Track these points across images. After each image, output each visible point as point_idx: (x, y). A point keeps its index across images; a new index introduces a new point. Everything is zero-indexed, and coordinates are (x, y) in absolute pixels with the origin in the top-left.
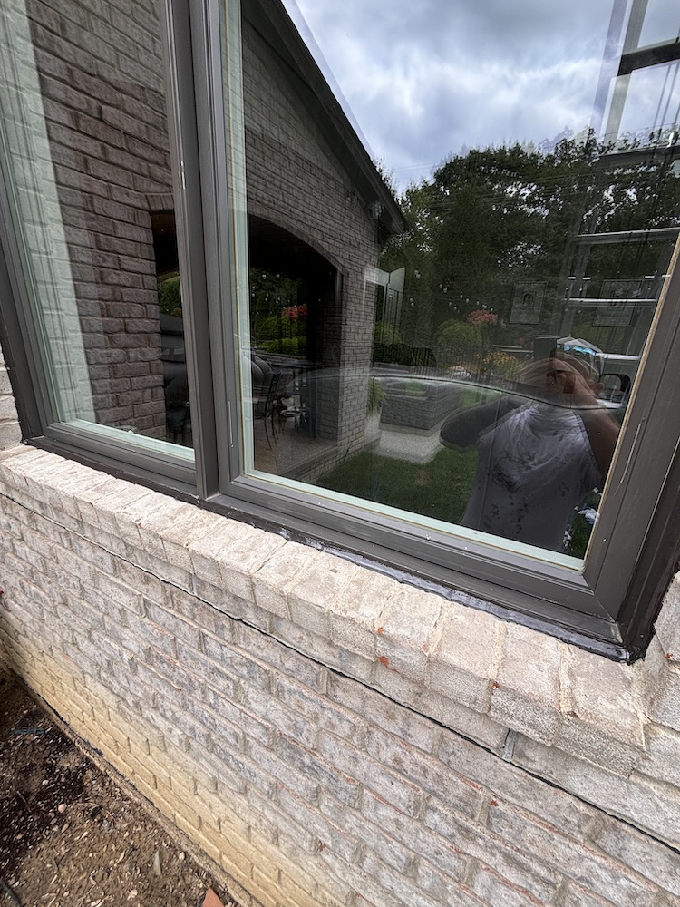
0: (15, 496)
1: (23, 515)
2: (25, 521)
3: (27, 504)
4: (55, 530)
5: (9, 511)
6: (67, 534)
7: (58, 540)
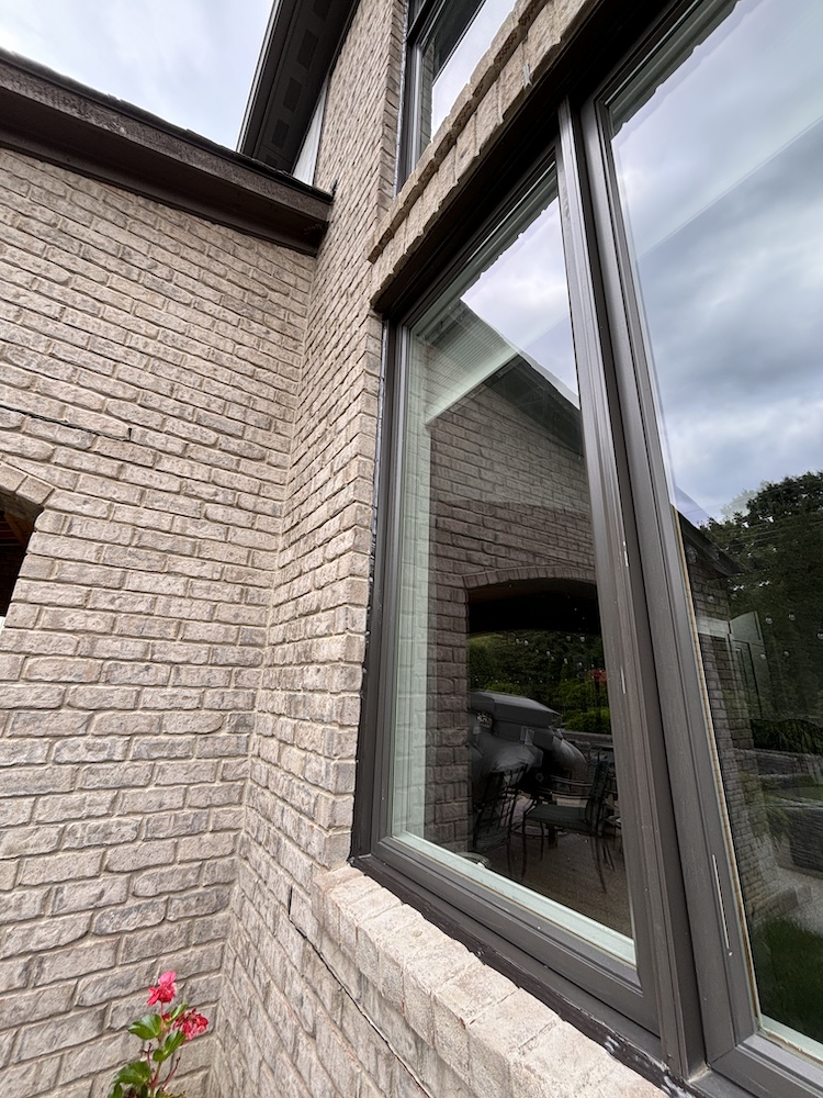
0: (327, 950)
1: (327, 988)
2: (328, 1002)
3: (340, 971)
4: (370, 1041)
5: (308, 975)
6: (390, 1058)
7: (370, 1065)
